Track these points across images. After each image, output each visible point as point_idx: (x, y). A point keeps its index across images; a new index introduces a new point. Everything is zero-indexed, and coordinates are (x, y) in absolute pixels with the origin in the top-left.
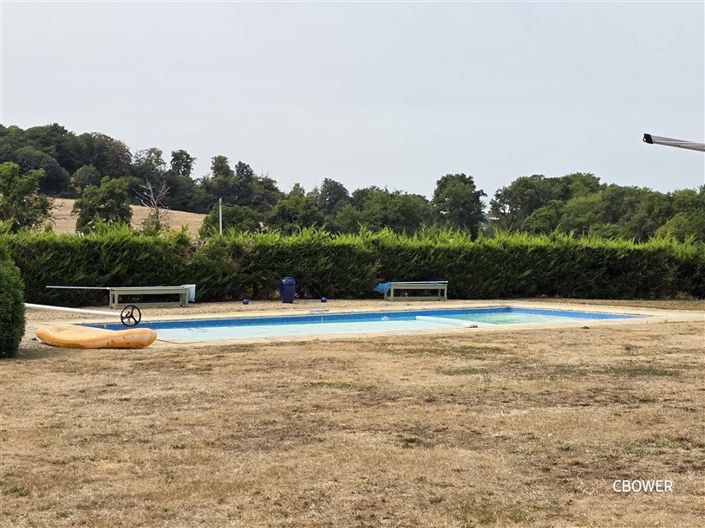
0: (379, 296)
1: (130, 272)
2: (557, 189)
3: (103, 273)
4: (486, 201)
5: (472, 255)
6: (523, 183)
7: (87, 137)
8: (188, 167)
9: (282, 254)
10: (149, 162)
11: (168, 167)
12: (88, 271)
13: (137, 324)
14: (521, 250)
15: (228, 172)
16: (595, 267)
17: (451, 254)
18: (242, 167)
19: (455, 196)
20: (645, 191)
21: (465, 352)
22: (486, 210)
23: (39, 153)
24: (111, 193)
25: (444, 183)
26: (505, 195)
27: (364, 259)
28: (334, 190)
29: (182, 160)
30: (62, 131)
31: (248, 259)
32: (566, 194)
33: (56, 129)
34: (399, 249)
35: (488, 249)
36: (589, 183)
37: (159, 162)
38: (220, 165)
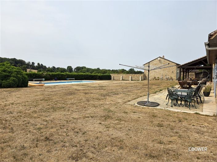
0: (67, 80)
1: (36, 77)
2: (81, 68)
3: (32, 77)
4: (73, 69)
5: (77, 75)
6: (77, 67)
7: (19, 60)
8: (34, 64)
9: (55, 75)
10: (28, 63)
11: (31, 64)
12: (30, 77)
13: (41, 83)
14: (83, 75)
15: (40, 65)
16: (90, 77)
17: (75, 75)
18: (41, 64)
19: (69, 68)
20: (91, 69)
21: (82, 85)
22: (73, 70)
23: (12, 62)
24: (24, 67)
25: (68, 67)
26: (75, 69)
27: (65, 76)
28: (54, 67)
29: (33, 63)
30: (16, 59)
31: (51, 76)
32: (82, 69)
33: (15, 59)
34: (69, 75)
35: (79, 75)
36: (85, 67)
37: (30, 63)
38: (38, 64)
